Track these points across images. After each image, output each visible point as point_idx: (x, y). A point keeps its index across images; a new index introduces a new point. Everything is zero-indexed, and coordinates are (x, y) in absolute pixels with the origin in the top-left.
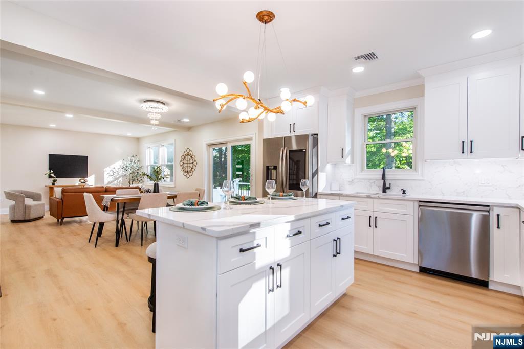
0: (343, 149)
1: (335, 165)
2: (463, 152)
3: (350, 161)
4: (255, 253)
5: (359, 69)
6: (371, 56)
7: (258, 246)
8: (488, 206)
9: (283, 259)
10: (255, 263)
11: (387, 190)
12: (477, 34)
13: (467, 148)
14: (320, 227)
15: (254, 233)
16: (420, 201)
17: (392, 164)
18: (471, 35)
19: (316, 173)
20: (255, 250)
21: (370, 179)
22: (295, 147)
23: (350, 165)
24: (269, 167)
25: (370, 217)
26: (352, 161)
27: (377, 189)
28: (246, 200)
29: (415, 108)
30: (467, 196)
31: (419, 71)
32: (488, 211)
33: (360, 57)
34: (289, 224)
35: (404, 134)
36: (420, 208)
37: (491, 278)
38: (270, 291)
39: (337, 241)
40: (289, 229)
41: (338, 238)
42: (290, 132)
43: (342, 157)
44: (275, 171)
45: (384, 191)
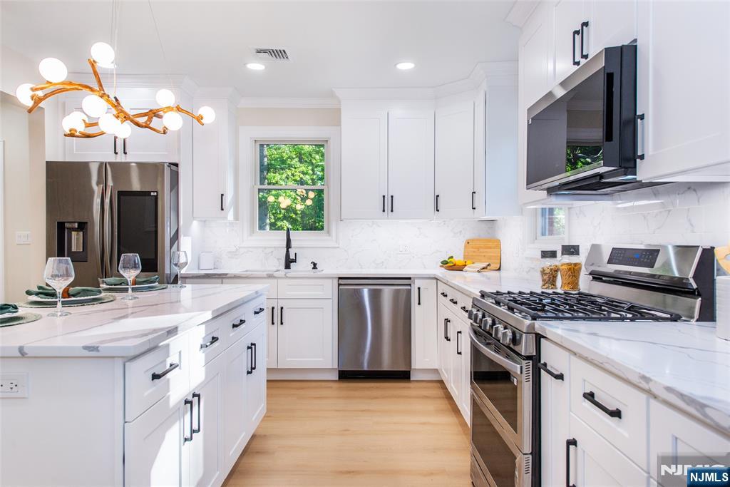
0: (222, 195)
1: (204, 222)
2: (384, 211)
3: (232, 217)
4: (168, 380)
5: (256, 66)
6: (280, 54)
7: (173, 366)
8: (410, 278)
9: (199, 386)
10: (169, 397)
11: (292, 264)
12: (403, 64)
13: (388, 204)
14: (235, 328)
15: (168, 346)
16: (340, 278)
17: (266, 219)
18: (396, 65)
19: (175, 238)
20: (168, 375)
21: (265, 248)
22: (136, 186)
23: (231, 224)
24: (67, 225)
25: (273, 308)
26: (236, 217)
27: (278, 263)
28: (74, 296)
29: (327, 141)
30: (386, 268)
31: (333, 89)
32: (410, 285)
33: (265, 51)
34: (204, 326)
35: (283, 169)
36: (341, 287)
37: (413, 367)
38: (186, 440)
39: (252, 347)
40: (204, 335)
41: (252, 344)
42: (116, 153)
43: (222, 209)
44: (81, 233)
45: (287, 267)
